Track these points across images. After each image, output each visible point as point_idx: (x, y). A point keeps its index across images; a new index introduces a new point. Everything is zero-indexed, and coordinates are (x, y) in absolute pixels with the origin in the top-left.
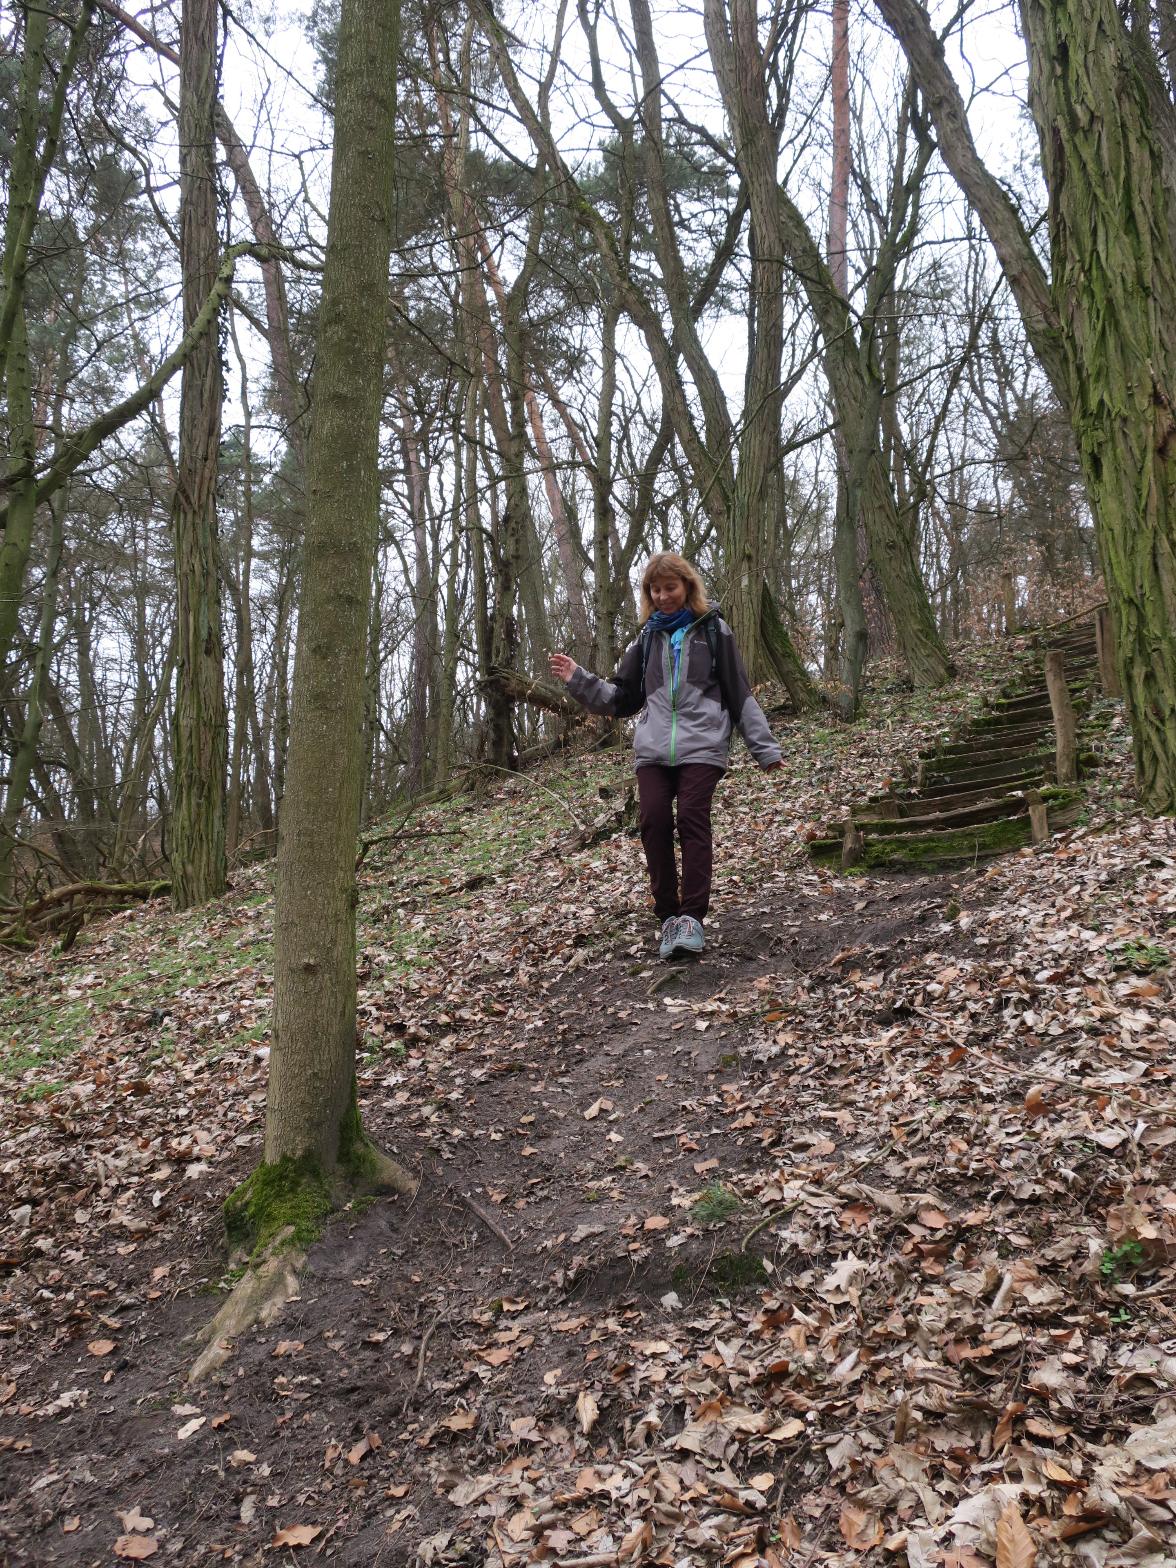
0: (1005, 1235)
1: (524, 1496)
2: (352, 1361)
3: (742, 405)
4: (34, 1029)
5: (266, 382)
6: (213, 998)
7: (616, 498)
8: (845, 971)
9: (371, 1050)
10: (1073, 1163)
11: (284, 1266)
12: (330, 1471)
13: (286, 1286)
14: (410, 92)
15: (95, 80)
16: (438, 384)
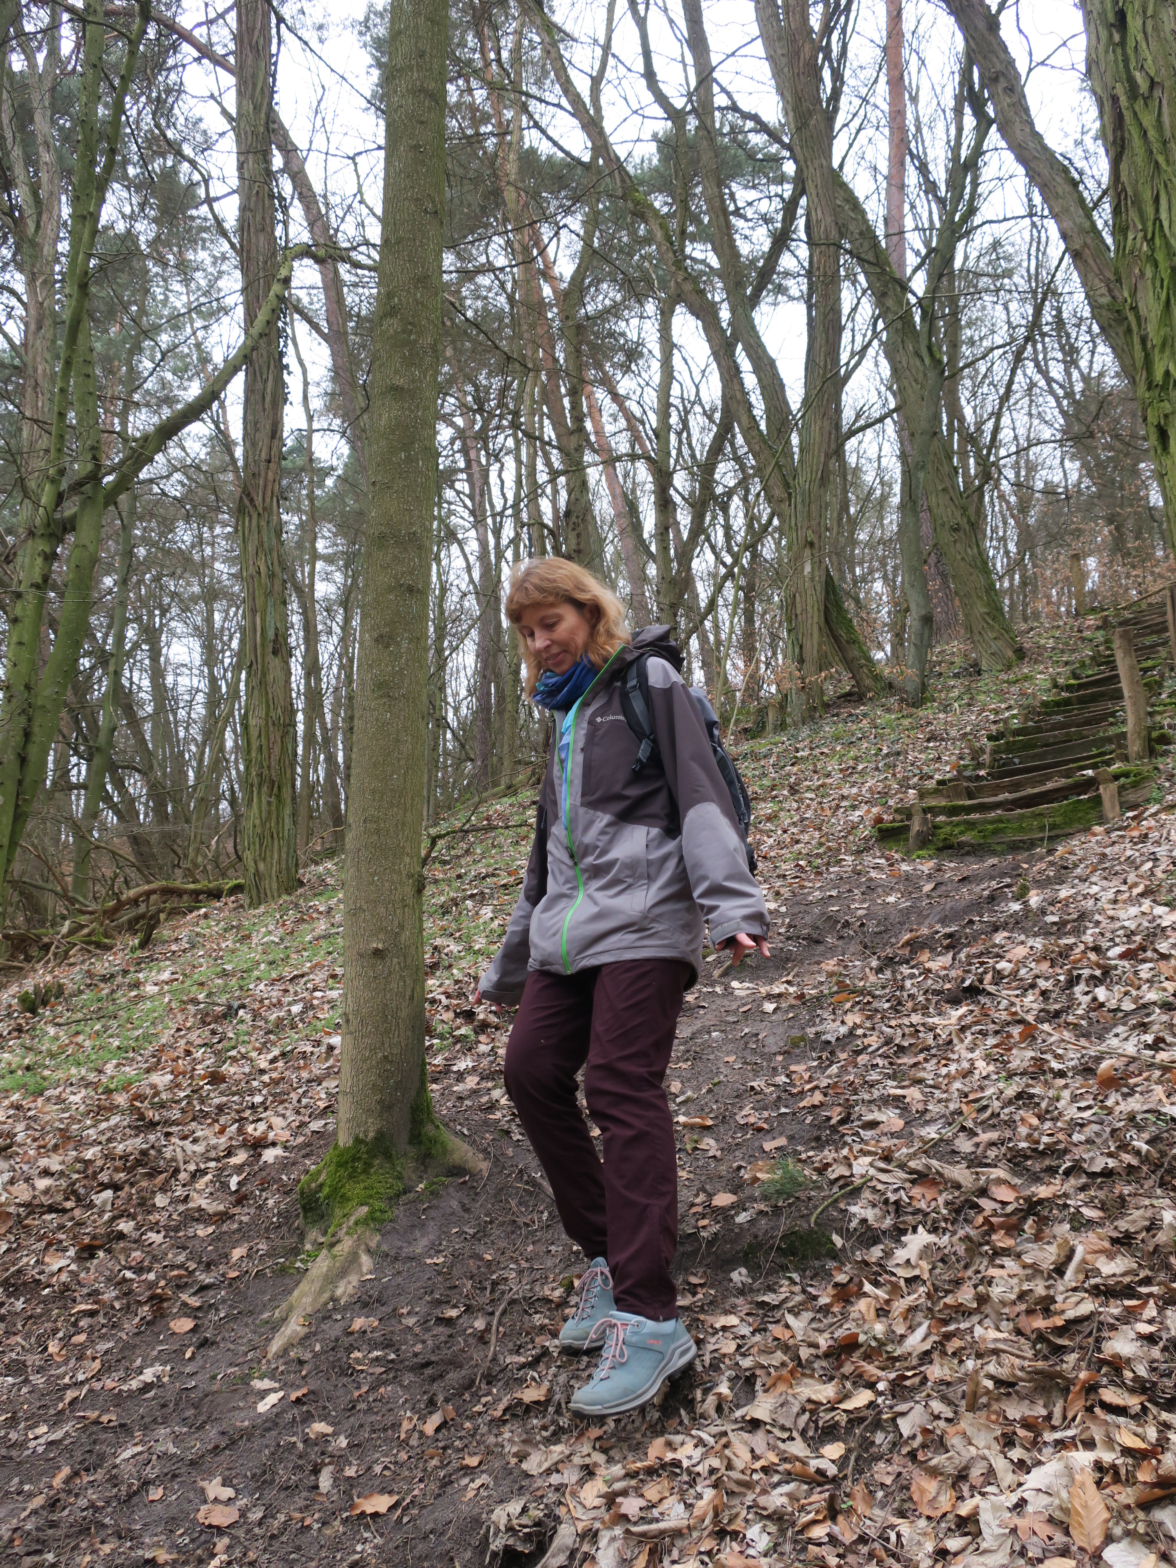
0: (1077, 1208)
1: (596, 1465)
2: (426, 1337)
3: (802, 392)
4: (114, 1023)
5: (327, 386)
6: (286, 991)
7: (676, 490)
8: (913, 952)
9: (441, 1037)
10: (1146, 1136)
11: (358, 1246)
12: (406, 1441)
13: (360, 1265)
14: (462, 91)
15: (154, 95)
16: (497, 383)
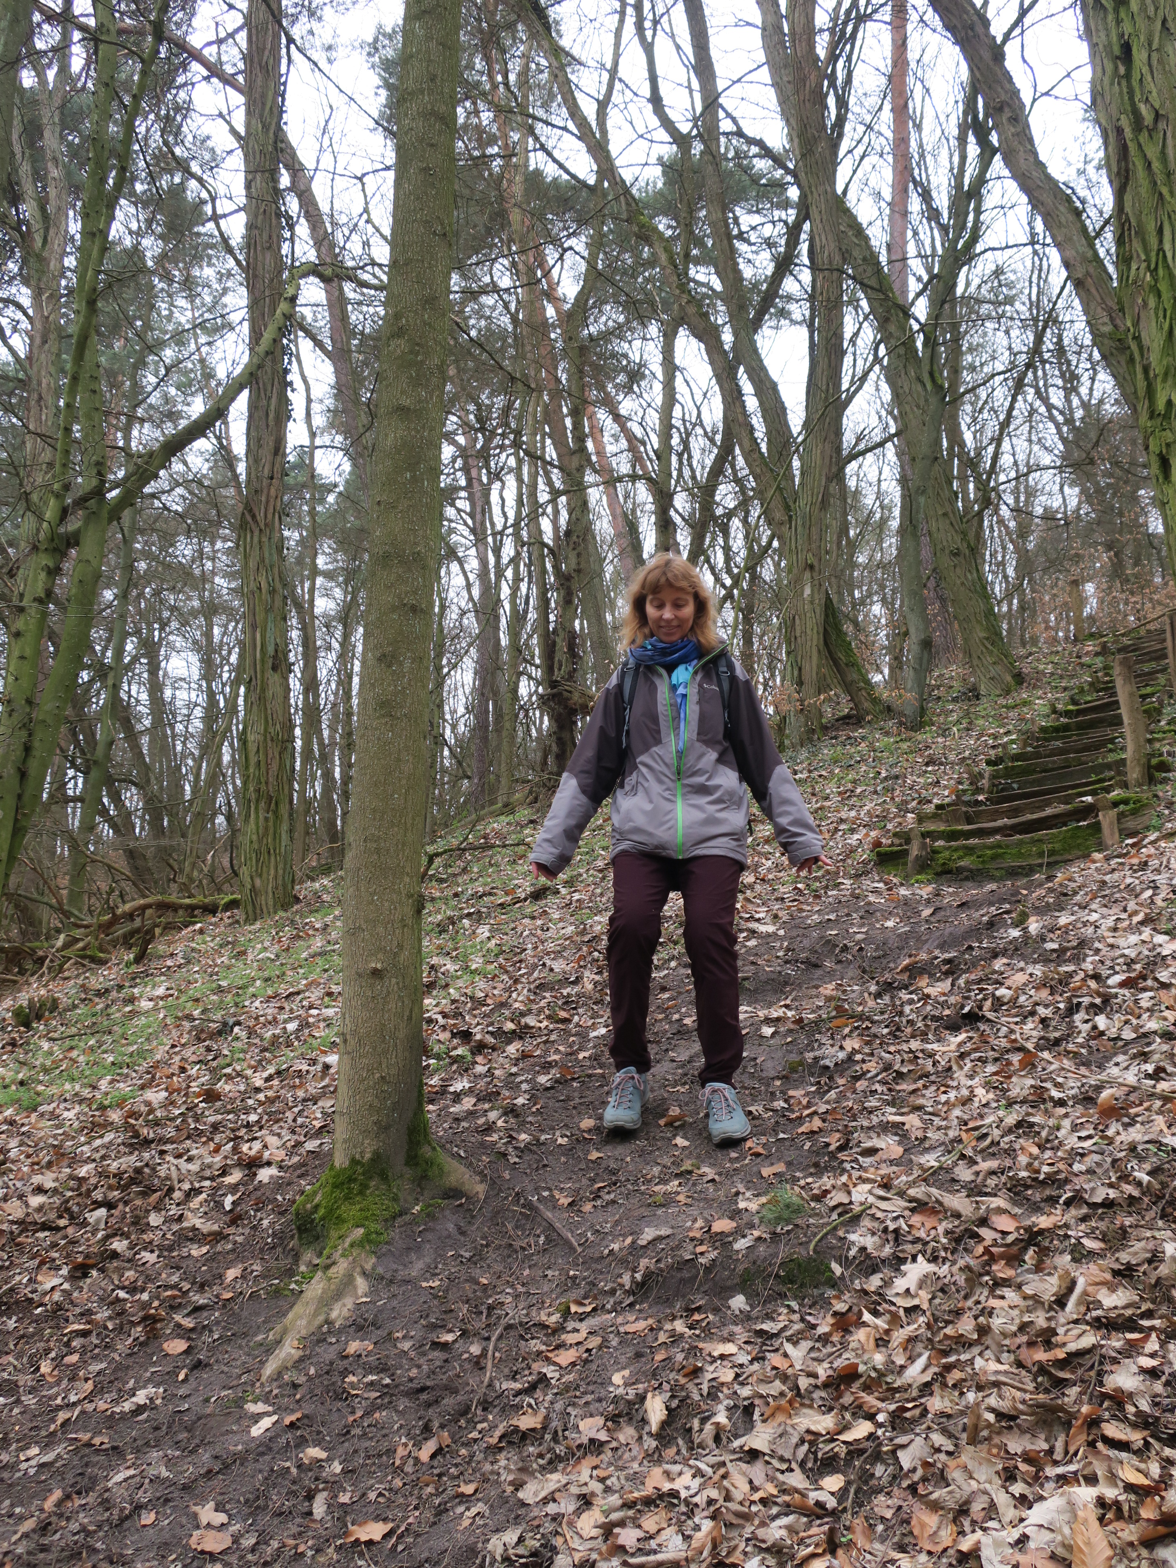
0: (1078, 1239)
1: (593, 1494)
2: (422, 1361)
3: (803, 415)
4: (108, 1039)
5: (330, 402)
6: (282, 1008)
7: (677, 511)
8: (912, 977)
9: (438, 1057)
10: (1147, 1167)
11: (354, 1268)
12: (401, 1468)
13: (355, 1288)
14: (469, 113)
15: (163, 112)
16: (500, 401)
